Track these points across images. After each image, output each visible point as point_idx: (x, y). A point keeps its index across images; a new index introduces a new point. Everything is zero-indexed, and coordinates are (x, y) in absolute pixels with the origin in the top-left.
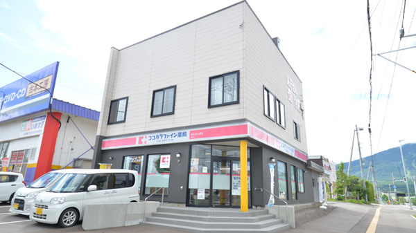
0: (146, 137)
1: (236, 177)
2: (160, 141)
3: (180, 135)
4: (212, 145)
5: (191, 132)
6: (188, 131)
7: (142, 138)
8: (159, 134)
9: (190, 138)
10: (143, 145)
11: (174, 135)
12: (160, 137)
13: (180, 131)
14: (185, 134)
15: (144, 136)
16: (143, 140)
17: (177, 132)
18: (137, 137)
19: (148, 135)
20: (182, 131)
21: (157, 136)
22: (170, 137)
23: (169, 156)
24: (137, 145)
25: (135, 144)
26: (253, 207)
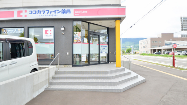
0: (26, 11)
1: (102, 45)
2: (43, 16)
3: (64, 12)
4: (89, 23)
5: (75, 10)
6: (72, 9)
7: (22, 12)
8: (41, 9)
9: (74, 15)
10: (23, 18)
11: (57, 12)
12: (42, 13)
13: (63, 9)
14: (69, 12)
15: (24, 10)
16: (23, 14)
17: (60, 9)
18: (16, 11)
19: (28, 10)
20: (66, 9)
21: (39, 11)
22: (53, 13)
23: (52, 29)
24: (16, 17)
25: (13, 17)
26: (110, 62)
